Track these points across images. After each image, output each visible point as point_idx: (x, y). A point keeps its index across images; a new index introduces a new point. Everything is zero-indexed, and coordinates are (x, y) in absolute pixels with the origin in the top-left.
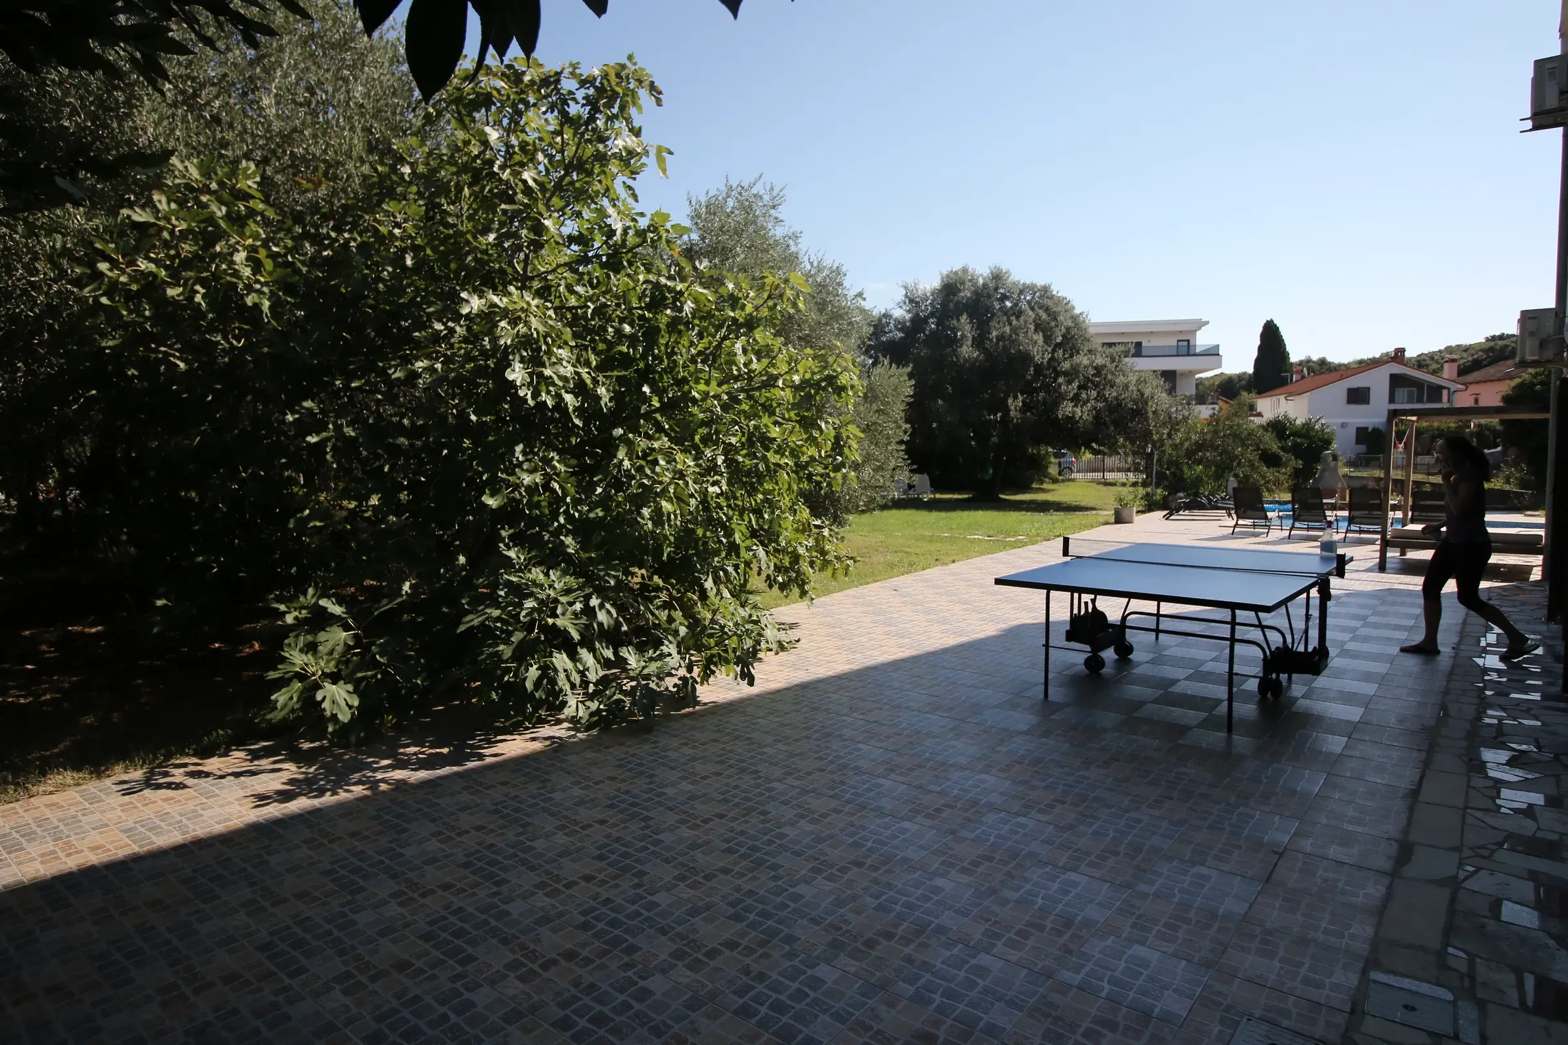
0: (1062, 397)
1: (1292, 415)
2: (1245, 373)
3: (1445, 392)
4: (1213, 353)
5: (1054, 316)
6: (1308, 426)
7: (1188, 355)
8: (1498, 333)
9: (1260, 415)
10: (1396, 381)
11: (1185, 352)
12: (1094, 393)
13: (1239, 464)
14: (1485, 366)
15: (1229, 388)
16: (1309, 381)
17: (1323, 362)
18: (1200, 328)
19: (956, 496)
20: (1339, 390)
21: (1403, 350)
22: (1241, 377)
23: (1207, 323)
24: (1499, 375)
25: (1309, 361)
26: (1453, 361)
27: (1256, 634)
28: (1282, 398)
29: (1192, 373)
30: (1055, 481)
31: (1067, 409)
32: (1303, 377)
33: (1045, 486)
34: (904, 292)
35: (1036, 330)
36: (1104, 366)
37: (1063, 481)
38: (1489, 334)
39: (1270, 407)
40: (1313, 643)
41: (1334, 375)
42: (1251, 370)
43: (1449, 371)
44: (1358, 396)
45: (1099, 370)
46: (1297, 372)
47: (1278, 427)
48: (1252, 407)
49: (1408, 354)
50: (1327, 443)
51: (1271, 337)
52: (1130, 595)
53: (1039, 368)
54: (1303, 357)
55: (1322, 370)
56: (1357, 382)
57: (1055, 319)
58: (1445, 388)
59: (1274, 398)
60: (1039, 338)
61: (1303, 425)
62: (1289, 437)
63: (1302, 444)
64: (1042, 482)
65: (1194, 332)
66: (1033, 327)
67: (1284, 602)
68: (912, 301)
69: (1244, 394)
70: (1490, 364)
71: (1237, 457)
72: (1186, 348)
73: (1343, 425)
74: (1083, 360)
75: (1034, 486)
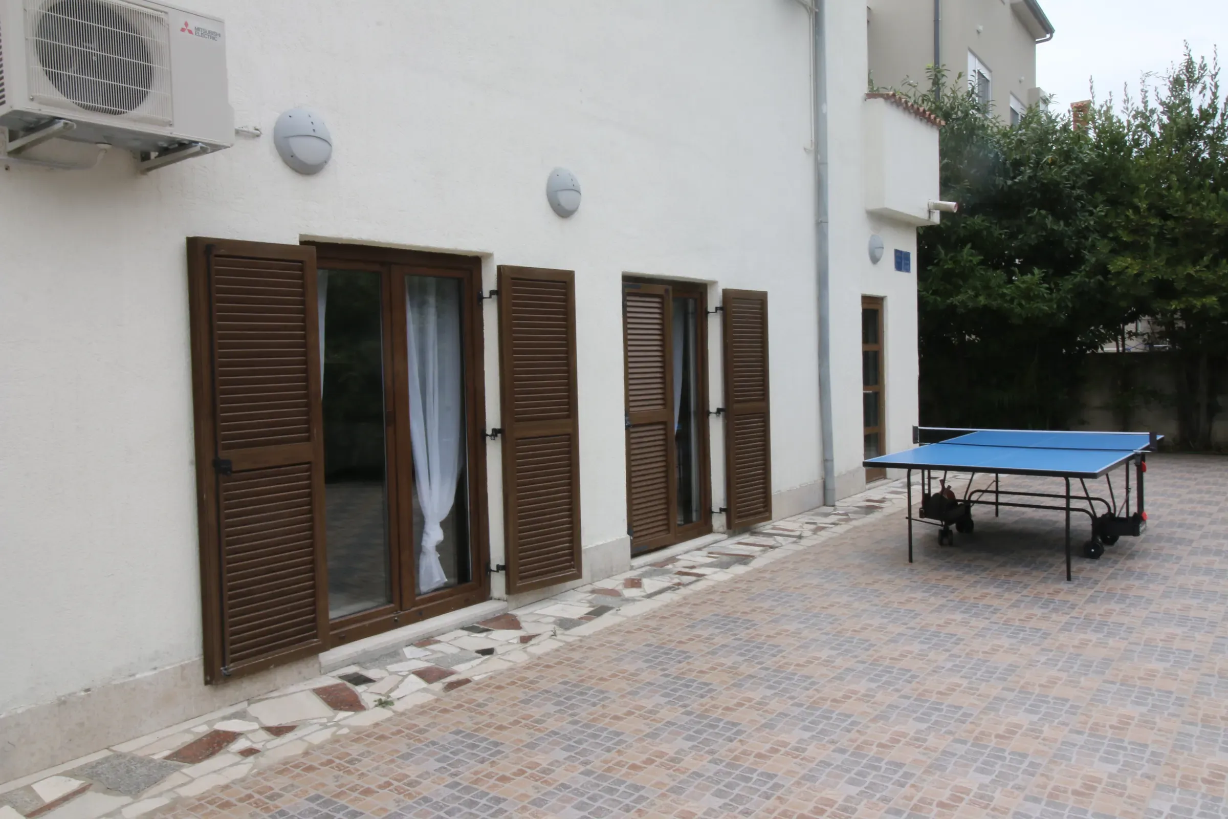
27: (1084, 504)
40: (1133, 509)
52: (974, 470)
67: (1106, 473)
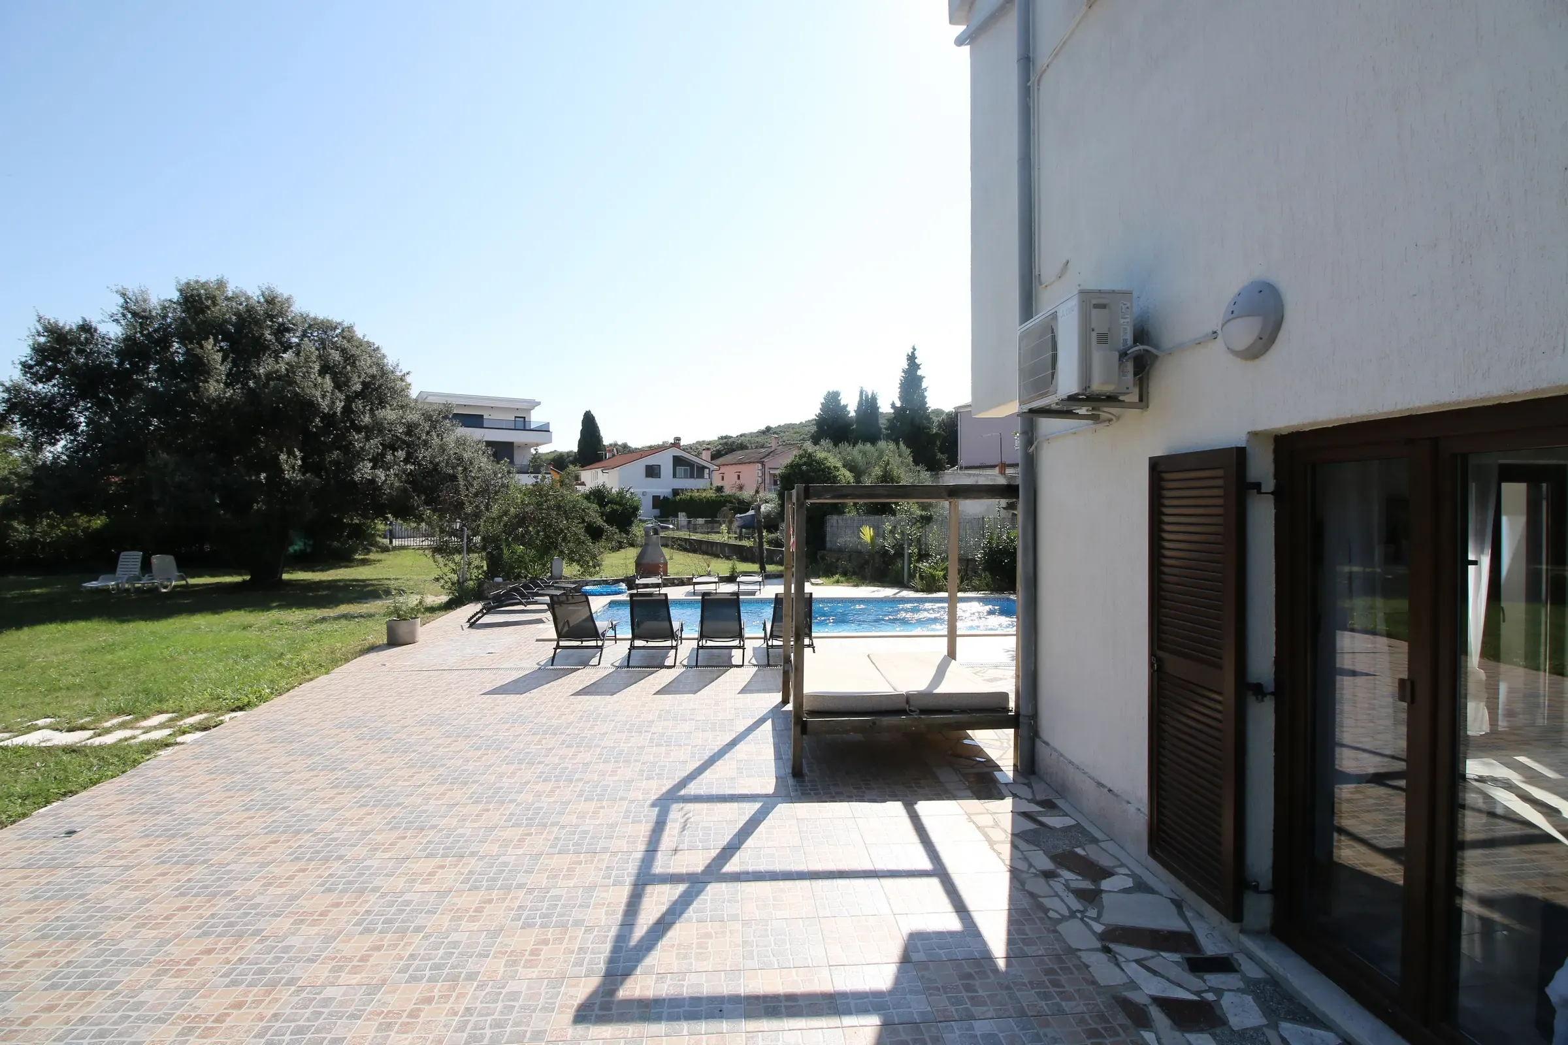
0: (359, 456)
1: (608, 486)
2: (571, 452)
3: (707, 471)
4: (544, 429)
5: (350, 359)
6: (621, 494)
7: (524, 430)
8: (724, 435)
9: (583, 484)
10: (678, 461)
11: (521, 426)
12: (401, 454)
13: (564, 539)
14: (724, 455)
15: (559, 462)
16: (618, 459)
17: (625, 446)
18: (533, 408)
19: (227, 579)
20: (640, 466)
21: (678, 439)
22: (569, 454)
23: (539, 404)
24: (735, 461)
25: (616, 445)
26: (708, 449)
28: (599, 471)
29: (527, 446)
30: (385, 550)
31: (365, 470)
32: (614, 455)
33: (372, 556)
34: (121, 301)
35: (322, 373)
36: (417, 425)
37: (395, 548)
38: (720, 435)
39: (592, 478)
41: (634, 456)
42: (575, 449)
43: (706, 455)
44: (652, 472)
45: (410, 428)
46: (609, 451)
47: (598, 496)
48: (577, 478)
49: (682, 443)
50: (636, 509)
51: (589, 424)
53: (329, 419)
54: (612, 442)
55: (625, 452)
56: (651, 460)
57: (353, 365)
58: (706, 468)
59: (593, 471)
60: (328, 382)
61: (618, 494)
62: (607, 504)
63: (617, 510)
64: (369, 552)
65: (528, 410)
66: (317, 367)
68: (136, 314)
69: (571, 466)
70: (726, 453)
71: (562, 531)
72: (522, 423)
73: (644, 494)
74: (388, 414)
75: (357, 557)
